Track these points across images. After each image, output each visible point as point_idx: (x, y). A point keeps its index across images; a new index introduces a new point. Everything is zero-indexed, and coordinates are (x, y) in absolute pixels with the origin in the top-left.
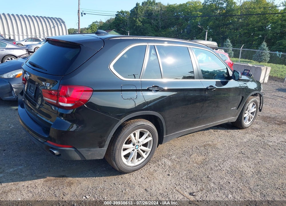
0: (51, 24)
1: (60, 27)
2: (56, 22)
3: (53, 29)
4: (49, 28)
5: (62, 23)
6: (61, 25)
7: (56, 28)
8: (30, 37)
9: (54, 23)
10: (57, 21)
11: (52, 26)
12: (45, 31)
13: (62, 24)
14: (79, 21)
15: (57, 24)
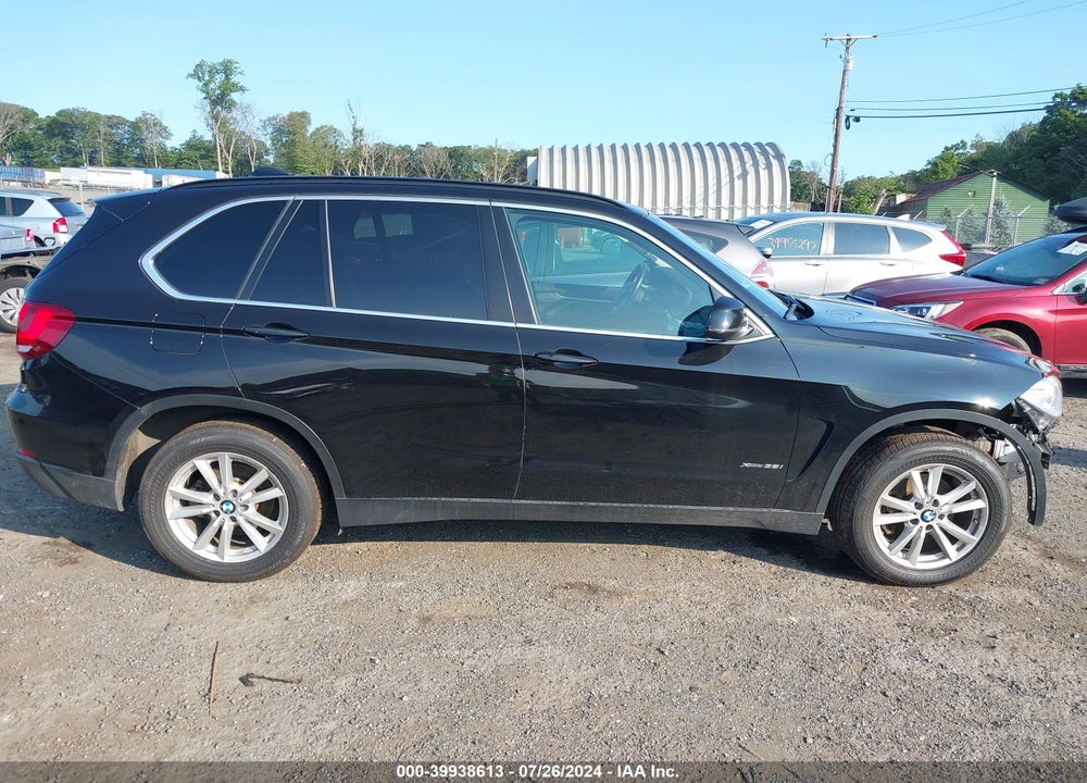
0: (736, 164)
1: (764, 174)
2: (754, 158)
3: (738, 184)
4: (725, 180)
5: (773, 160)
6: (769, 166)
7: (751, 178)
8: (663, 213)
9: (746, 160)
10: (758, 154)
11: (737, 171)
12: (712, 188)
13: (775, 162)
14: (835, 147)
15: (756, 164)
